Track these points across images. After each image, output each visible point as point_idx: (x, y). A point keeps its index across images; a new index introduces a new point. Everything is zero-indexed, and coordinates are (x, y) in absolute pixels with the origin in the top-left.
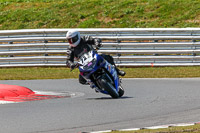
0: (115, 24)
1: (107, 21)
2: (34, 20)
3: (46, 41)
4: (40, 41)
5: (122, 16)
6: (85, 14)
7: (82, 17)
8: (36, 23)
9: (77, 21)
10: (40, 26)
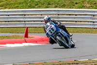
0: (92, 7)
1: (88, 5)
2: (53, 4)
3: (59, 15)
4: (56, 14)
5: (95, 4)
6: (77, 2)
7: (76, 3)
8: (54, 6)
9: (74, 5)
10: (56, 7)
